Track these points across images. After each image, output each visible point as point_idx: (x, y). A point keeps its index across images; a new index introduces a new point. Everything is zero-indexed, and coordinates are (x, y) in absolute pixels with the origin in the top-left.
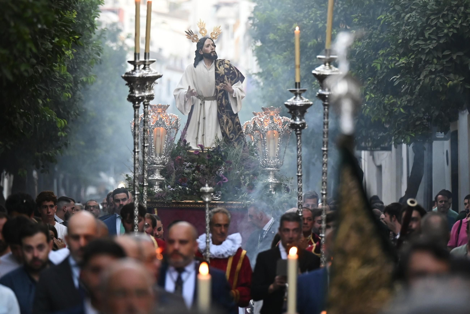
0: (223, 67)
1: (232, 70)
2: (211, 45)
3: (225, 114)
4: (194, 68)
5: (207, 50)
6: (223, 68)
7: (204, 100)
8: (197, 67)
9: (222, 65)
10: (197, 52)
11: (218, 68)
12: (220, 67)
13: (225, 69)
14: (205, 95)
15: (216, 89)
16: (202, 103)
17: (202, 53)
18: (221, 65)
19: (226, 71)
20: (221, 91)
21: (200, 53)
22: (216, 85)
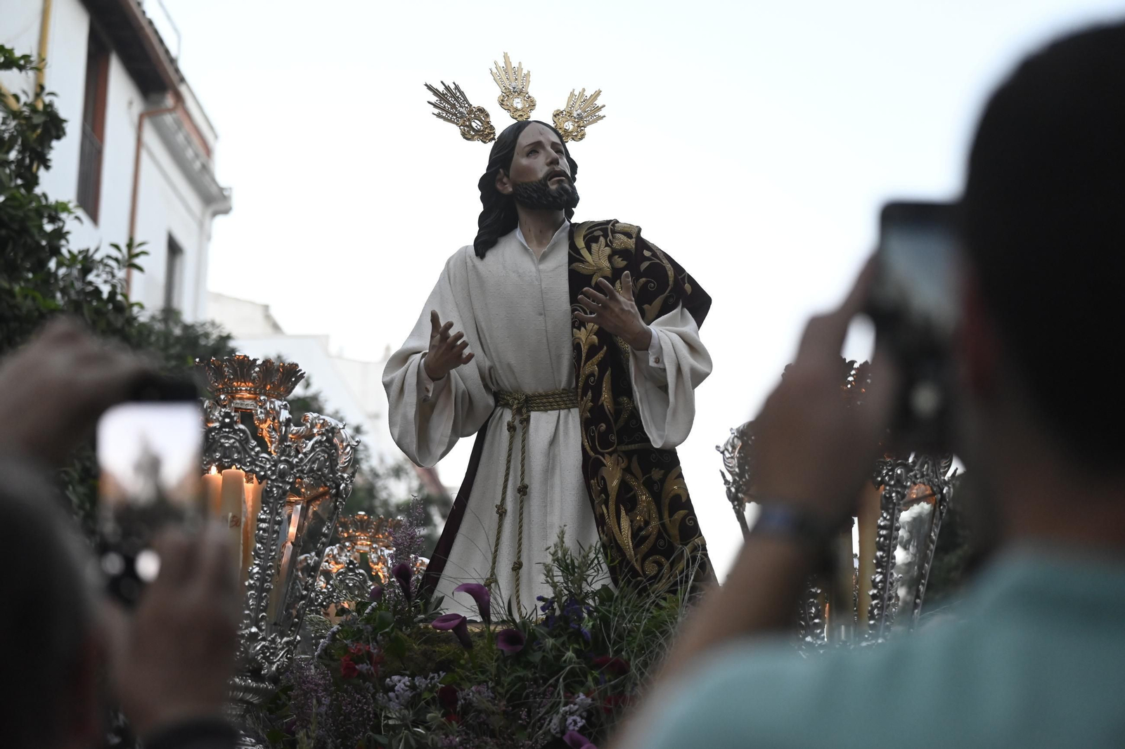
0: (607, 245)
1: (648, 259)
2: (549, 148)
3: (610, 454)
4: (477, 261)
5: (529, 170)
6: (608, 250)
7: (524, 410)
8: (491, 255)
9: (602, 239)
10: (487, 185)
11: (585, 253)
12: (594, 246)
13: (615, 252)
14: (530, 385)
15: (576, 347)
16: (517, 423)
17: (511, 189)
18: (596, 240)
19: (620, 262)
20: (593, 350)
21: (499, 187)
22: (573, 326)
